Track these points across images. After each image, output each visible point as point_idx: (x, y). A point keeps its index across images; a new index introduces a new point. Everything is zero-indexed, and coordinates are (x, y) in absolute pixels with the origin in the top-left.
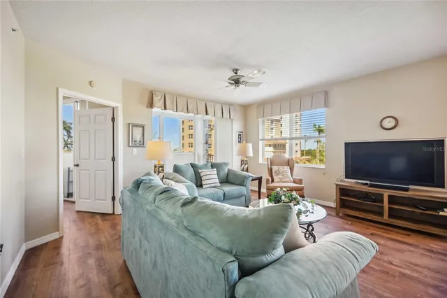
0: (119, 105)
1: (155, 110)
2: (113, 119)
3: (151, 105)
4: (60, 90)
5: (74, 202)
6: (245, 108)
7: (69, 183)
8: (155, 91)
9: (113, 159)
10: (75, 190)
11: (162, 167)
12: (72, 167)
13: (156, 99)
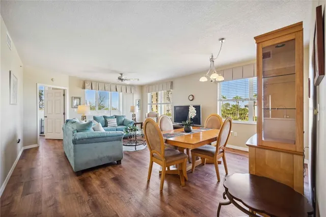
0: (67, 88)
1: (86, 90)
2: (64, 95)
3: (84, 88)
4: (38, 84)
5: (44, 136)
6: (141, 87)
7: (42, 127)
8: (86, 81)
9: (64, 114)
10: (45, 131)
11: (85, 117)
12: (43, 118)
13: (86, 85)
